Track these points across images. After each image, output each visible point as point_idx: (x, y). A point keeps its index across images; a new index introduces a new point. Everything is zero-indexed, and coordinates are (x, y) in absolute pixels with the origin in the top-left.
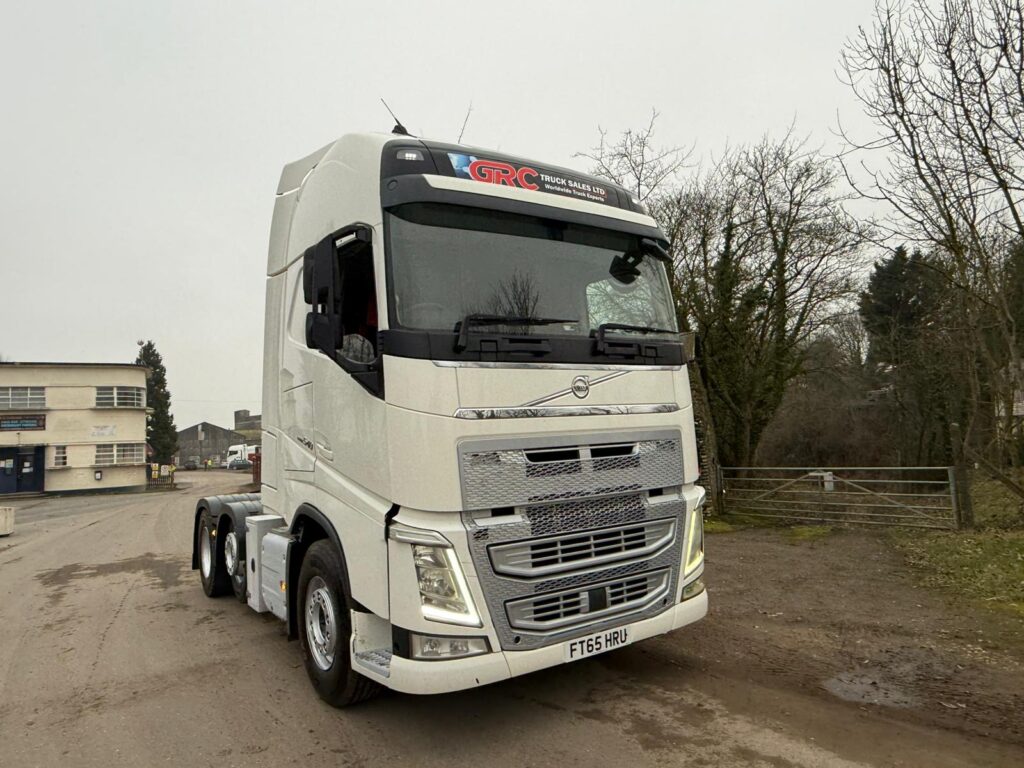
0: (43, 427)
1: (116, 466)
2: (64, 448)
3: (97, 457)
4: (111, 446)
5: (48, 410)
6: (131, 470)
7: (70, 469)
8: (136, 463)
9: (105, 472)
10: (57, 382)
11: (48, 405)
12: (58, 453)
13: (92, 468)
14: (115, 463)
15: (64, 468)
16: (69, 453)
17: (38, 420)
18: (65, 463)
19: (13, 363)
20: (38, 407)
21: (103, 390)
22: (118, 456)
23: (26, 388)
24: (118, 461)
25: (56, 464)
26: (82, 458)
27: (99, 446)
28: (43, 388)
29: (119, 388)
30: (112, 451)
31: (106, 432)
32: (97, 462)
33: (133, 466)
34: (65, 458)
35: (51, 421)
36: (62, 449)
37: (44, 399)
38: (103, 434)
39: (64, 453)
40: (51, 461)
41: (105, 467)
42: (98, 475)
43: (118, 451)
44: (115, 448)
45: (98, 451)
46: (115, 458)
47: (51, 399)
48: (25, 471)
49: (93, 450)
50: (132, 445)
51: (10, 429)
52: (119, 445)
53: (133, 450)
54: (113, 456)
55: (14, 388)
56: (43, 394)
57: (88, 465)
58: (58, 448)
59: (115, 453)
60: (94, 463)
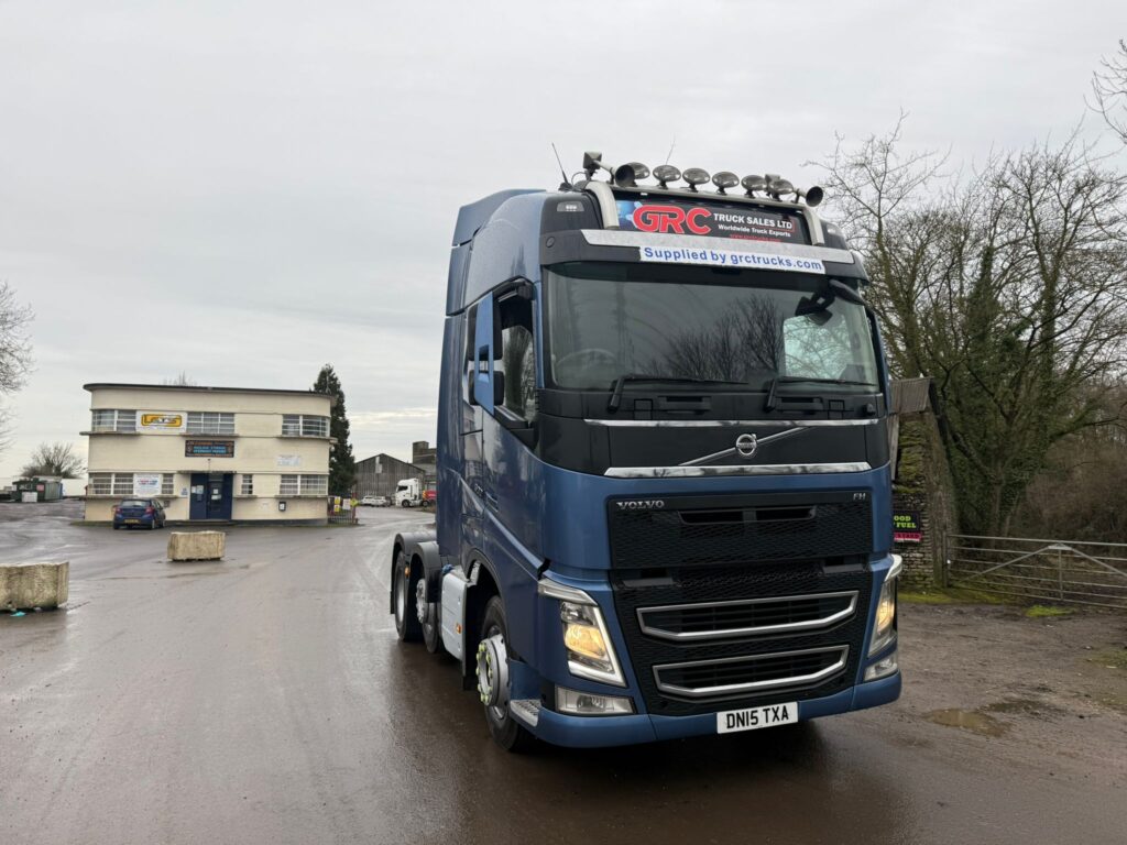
0: (231, 454)
1: (299, 498)
2: (250, 476)
3: (281, 486)
4: (295, 476)
5: (237, 437)
6: (314, 502)
7: (255, 498)
8: (319, 495)
9: (289, 503)
10: (246, 409)
11: (236, 432)
12: (244, 481)
13: (277, 498)
14: (299, 494)
15: (250, 498)
16: (255, 480)
17: (225, 446)
18: (251, 492)
19: (206, 388)
20: (228, 433)
21: (290, 418)
22: (302, 487)
23: (217, 413)
24: (302, 492)
25: (243, 492)
26: (267, 487)
27: (283, 476)
28: (232, 414)
29: (305, 416)
30: (296, 481)
31: (292, 462)
32: (281, 492)
33: (316, 498)
34: (251, 487)
35: (239, 447)
36: (249, 477)
37: (233, 425)
38: (288, 464)
39: (251, 481)
40: (238, 489)
41: (289, 498)
42: (282, 506)
43: (302, 482)
44: (299, 479)
45: (283, 481)
46: (299, 489)
47: (240, 426)
48: (214, 498)
49: (278, 480)
50: (316, 476)
51: (202, 455)
52: (303, 476)
53: (315, 482)
54: (296, 486)
55: (206, 413)
56: (233, 420)
57: (273, 495)
58: (245, 476)
59: (299, 483)
60: (278, 494)
